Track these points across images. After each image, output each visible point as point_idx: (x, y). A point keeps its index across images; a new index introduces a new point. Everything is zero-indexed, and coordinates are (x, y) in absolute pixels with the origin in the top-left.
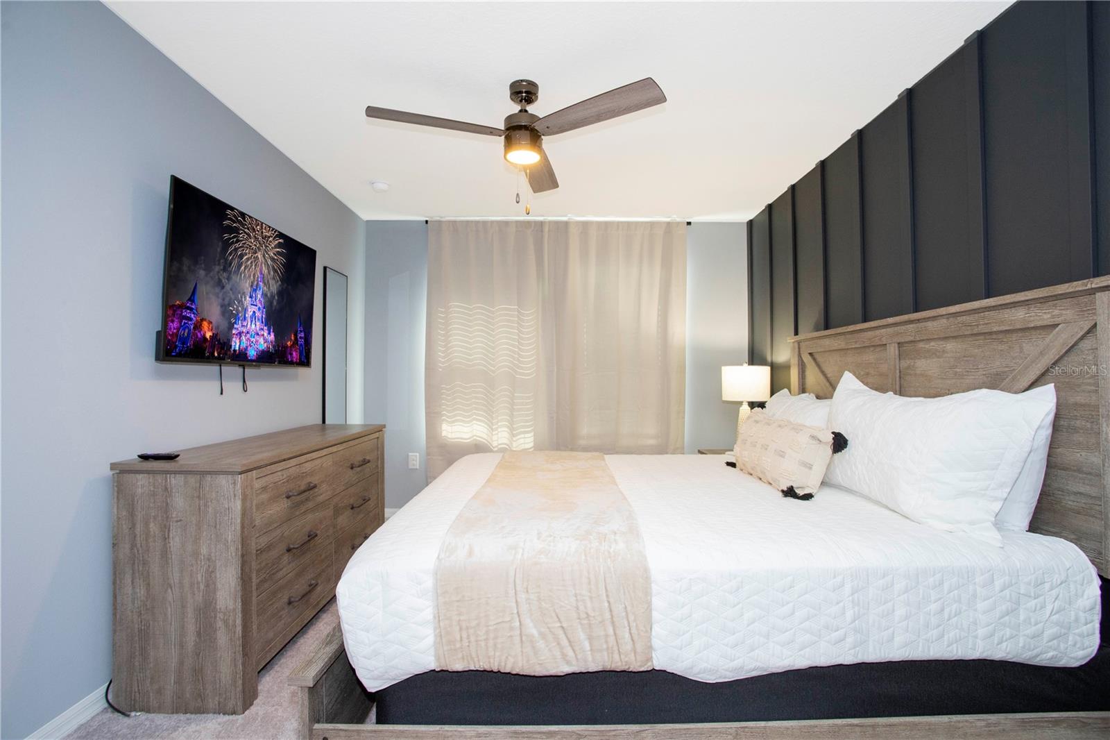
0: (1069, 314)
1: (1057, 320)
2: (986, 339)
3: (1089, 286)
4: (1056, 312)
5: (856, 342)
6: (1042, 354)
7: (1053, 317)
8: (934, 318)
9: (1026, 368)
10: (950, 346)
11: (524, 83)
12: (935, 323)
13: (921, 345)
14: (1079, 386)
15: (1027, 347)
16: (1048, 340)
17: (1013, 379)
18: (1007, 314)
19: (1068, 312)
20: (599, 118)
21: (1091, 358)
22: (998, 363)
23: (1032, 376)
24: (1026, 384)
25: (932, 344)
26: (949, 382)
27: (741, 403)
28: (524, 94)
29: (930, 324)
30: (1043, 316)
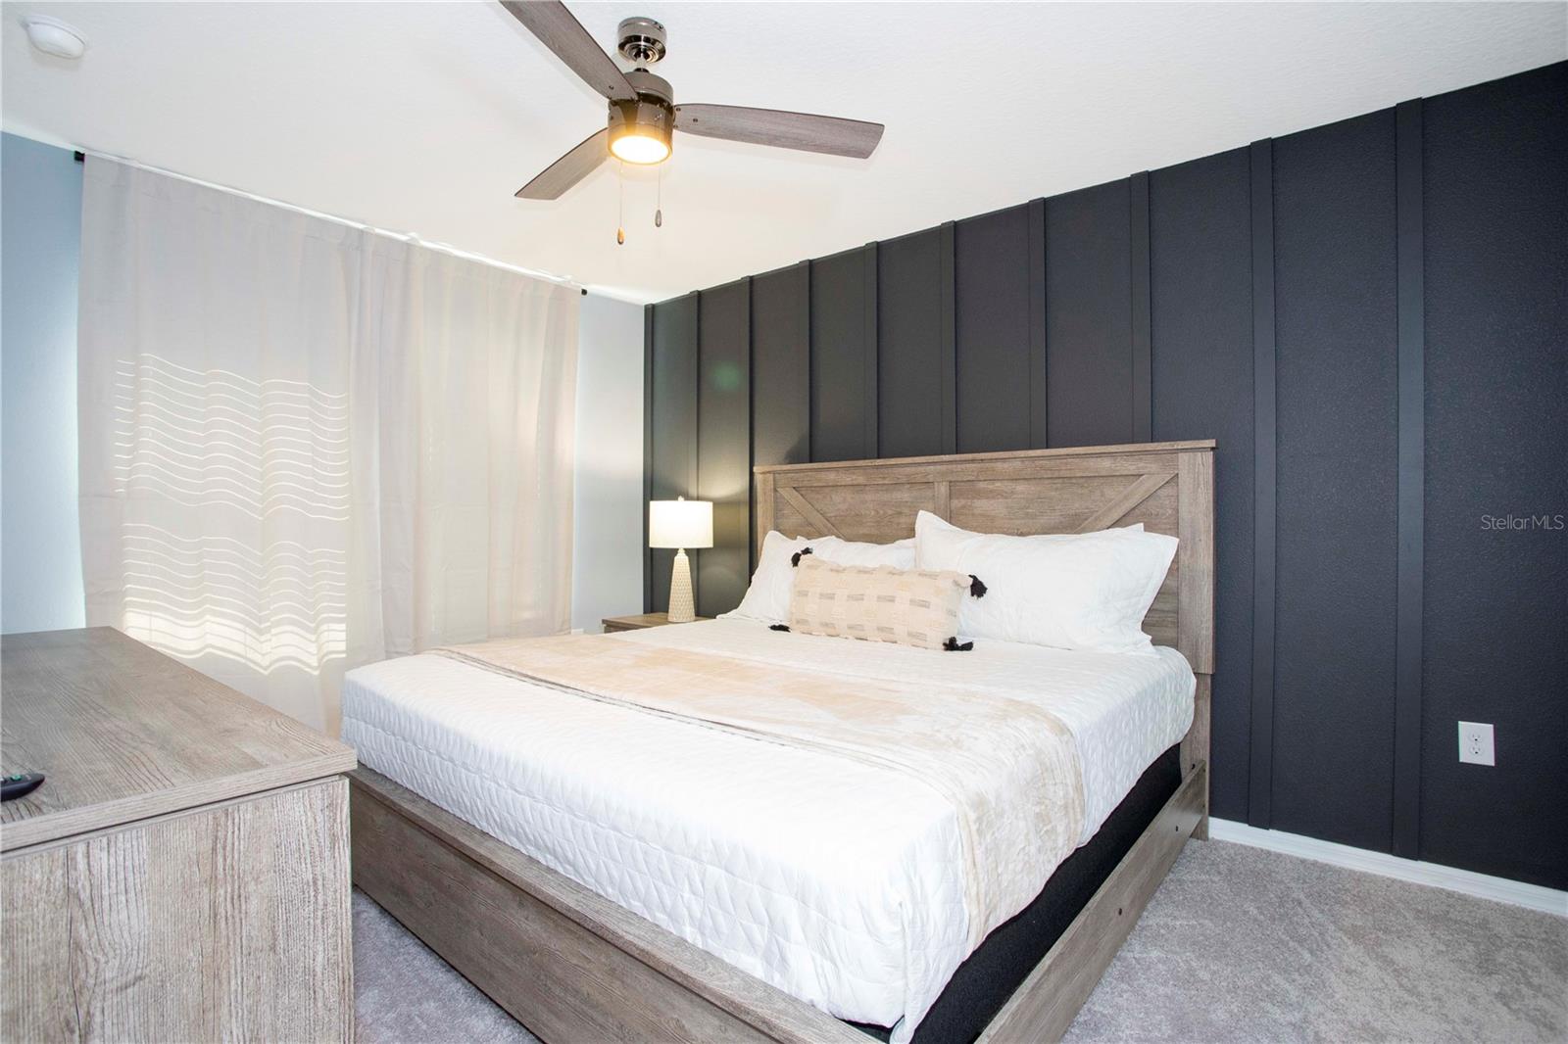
0: (1154, 467)
1: (1142, 471)
2: (1064, 483)
3: (1175, 447)
4: (1141, 465)
5: (884, 478)
6: (1126, 498)
7: (1138, 468)
8: (1004, 460)
9: (1110, 509)
10: (1021, 487)
11: (644, 24)
12: (1006, 465)
13: (982, 485)
14: (1156, 525)
15: (1109, 492)
16: (1129, 489)
17: (1096, 519)
18: (1092, 463)
19: (1153, 465)
20: (773, 140)
21: (1167, 502)
22: (1077, 505)
23: (1116, 515)
24: (1109, 524)
25: (998, 484)
26: (1018, 522)
27: (675, 552)
28: (643, 43)
29: (999, 465)
30: (1129, 467)
